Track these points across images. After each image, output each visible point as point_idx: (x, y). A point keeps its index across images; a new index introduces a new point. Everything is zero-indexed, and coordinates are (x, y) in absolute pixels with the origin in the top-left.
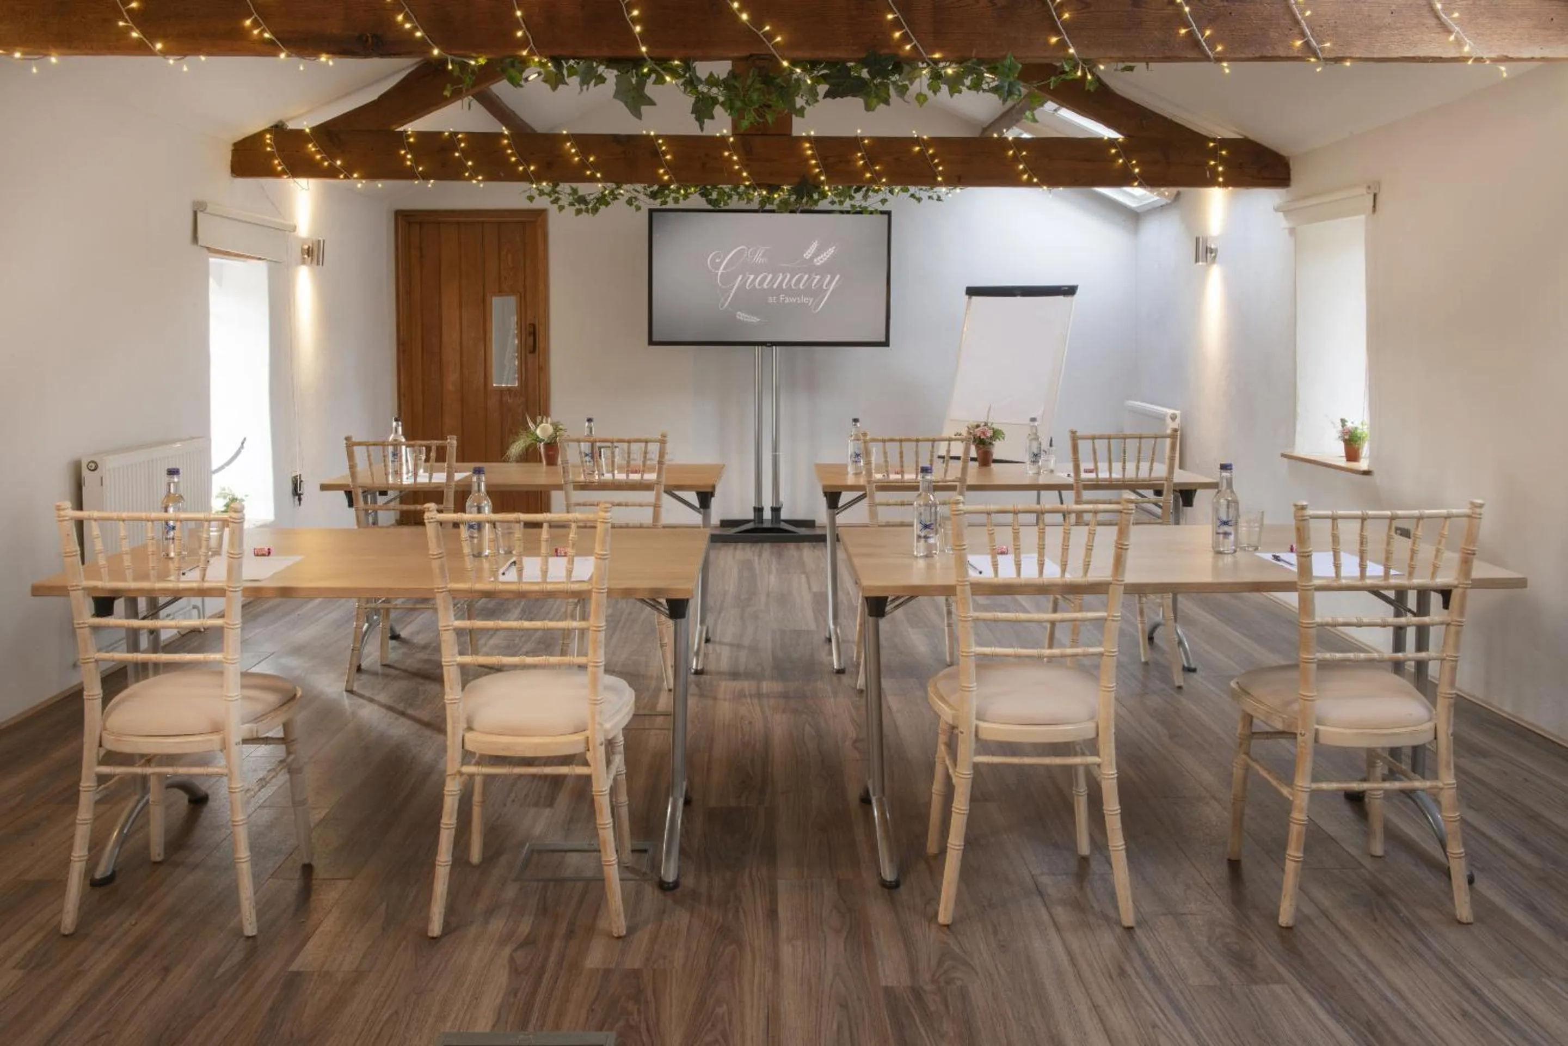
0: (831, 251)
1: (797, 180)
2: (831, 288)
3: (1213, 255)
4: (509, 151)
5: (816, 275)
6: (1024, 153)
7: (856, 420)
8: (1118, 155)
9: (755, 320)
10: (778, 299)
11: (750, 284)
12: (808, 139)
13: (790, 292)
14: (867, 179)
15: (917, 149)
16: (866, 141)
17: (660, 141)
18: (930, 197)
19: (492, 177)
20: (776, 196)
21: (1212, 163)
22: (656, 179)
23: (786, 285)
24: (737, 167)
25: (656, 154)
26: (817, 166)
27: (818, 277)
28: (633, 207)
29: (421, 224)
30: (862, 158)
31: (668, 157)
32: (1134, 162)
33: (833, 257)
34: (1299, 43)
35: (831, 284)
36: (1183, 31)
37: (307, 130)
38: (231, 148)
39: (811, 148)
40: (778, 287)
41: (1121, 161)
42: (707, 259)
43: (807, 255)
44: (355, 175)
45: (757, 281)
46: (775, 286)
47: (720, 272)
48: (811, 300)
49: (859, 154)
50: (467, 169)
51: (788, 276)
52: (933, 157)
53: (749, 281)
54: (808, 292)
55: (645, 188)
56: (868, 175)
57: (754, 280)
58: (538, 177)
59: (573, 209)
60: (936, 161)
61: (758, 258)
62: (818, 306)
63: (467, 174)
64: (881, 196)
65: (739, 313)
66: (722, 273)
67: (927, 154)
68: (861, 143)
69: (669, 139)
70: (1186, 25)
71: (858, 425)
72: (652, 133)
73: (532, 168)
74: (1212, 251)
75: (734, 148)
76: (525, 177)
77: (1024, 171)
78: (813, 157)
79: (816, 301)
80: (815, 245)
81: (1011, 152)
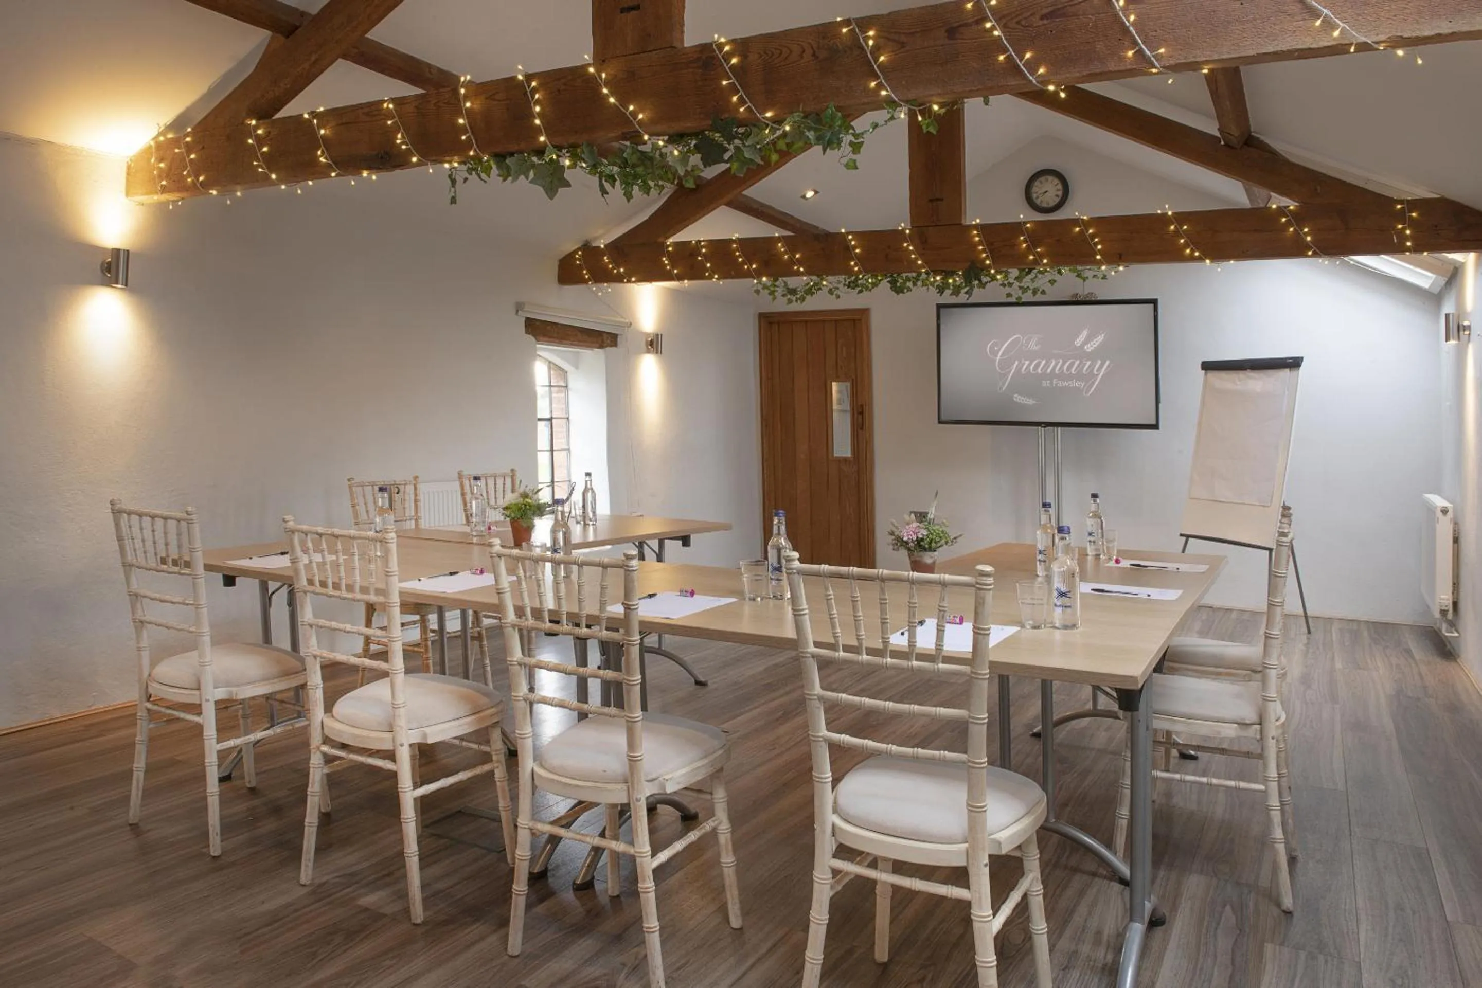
0: (1100, 338)
1: (967, 265)
2: (1102, 374)
3: (1467, 332)
4: (737, 254)
5: (1087, 360)
6: (1185, 227)
7: (1094, 496)
8: (1289, 224)
9: (1030, 402)
10: (1051, 383)
11: (1026, 369)
12: (976, 227)
13: (1061, 376)
14: (1031, 260)
15: (1077, 229)
16: (1028, 225)
17: (850, 237)
18: (1094, 276)
19: (724, 276)
20: (950, 281)
21: (1400, 226)
22: (849, 272)
23: (1059, 370)
24: (913, 256)
25: (848, 249)
26: (984, 251)
27: (1089, 363)
28: (834, 296)
29: (778, 323)
30: (1025, 241)
31: (857, 251)
32: (1306, 230)
33: (1103, 345)
34: (1130, 53)
35: (1102, 369)
36: (1001, 58)
37: (602, 246)
38: (556, 264)
39: (978, 235)
40: (1051, 371)
41: (1291, 229)
42: (986, 349)
43: (1078, 342)
44: (633, 279)
45: (1065, 367)
46: (1049, 371)
47: (998, 358)
48: (1083, 385)
49: (1022, 238)
50: (707, 270)
51: (1061, 361)
52: (1093, 236)
53: (1025, 367)
54: (1079, 376)
55: (845, 279)
56: (1031, 257)
57: (1029, 365)
58: (758, 274)
59: (785, 299)
60: (1096, 240)
61: (1033, 346)
62: (1089, 391)
63: (707, 274)
64: (1049, 277)
65: (1016, 395)
66: (1000, 360)
67: (1087, 234)
68: (1023, 228)
69: (858, 235)
70: (1005, 50)
71: (1098, 500)
72: (843, 231)
73: (754, 266)
74: (1466, 328)
75: (911, 239)
76: (749, 274)
77: (1186, 245)
78: (980, 243)
79: (1088, 385)
80: (1085, 333)
81: (1172, 227)
